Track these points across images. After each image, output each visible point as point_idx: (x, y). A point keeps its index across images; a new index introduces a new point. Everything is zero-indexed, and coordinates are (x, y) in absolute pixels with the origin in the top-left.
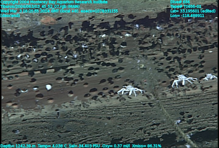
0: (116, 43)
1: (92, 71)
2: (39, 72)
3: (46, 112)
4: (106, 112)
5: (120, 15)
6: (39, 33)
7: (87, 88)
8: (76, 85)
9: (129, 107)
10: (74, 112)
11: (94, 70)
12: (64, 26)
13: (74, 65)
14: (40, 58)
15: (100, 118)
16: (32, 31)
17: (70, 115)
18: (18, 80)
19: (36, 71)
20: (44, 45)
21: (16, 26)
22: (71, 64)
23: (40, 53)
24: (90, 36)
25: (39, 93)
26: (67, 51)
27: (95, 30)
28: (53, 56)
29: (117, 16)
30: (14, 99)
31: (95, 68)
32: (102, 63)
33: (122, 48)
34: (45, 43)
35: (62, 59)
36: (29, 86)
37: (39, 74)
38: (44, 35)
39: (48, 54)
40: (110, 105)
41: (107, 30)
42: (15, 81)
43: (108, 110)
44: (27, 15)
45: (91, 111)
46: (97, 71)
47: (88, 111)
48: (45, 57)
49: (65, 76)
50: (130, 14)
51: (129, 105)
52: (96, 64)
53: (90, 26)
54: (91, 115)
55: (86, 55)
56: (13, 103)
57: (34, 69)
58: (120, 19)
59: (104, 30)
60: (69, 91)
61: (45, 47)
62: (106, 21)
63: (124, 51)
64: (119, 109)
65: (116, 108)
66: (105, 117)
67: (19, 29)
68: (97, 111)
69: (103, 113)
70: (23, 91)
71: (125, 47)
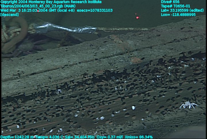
0: (178, 72)
1: (162, 94)
2: (128, 97)
3: (136, 126)
4: (176, 122)
5: (183, 52)
6: (131, 70)
7: (158, 106)
8: (151, 104)
9: (190, 116)
10: (155, 124)
11: (163, 93)
12: (147, 64)
13: (151, 90)
14: (129, 88)
15: (172, 126)
16: (127, 69)
17: (152, 126)
18: (114, 104)
19: (126, 97)
20: (133, 78)
21: (116, 67)
22: (149, 89)
23: (130, 84)
24: (162, 69)
25: (127, 113)
26: (147, 81)
27: (166, 64)
28: (138, 85)
29: (181, 54)
30: (110, 118)
31: (163, 91)
32: (168, 87)
33: (182, 75)
34: (133, 77)
35: (143, 87)
36: (121, 108)
37: (128, 99)
38: (134, 71)
39: (135, 84)
40: (179, 117)
41: (173, 63)
42: (112, 105)
43: (177, 121)
44: (120, 58)
45: (166, 122)
46: (165, 93)
47: (164, 122)
48: (133, 86)
49: (144, 99)
50: (189, 51)
51: (191, 116)
52: (164, 88)
53: (163, 61)
54: (165, 125)
55: (159, 83)
56: (110, 121)
57: (125, 95)
58: (183, 55)
59: (172, 64)
60: (146, 109)
61: (134, 79)
62: (174, 57)
63: (183, 77)
64: (184, 119)
65: (182, 118)
66: (174, 126)
67: (118, 68)
68: (170, 122)
69: (174, 122)
70: (116, 112)
71: (184, 74)
